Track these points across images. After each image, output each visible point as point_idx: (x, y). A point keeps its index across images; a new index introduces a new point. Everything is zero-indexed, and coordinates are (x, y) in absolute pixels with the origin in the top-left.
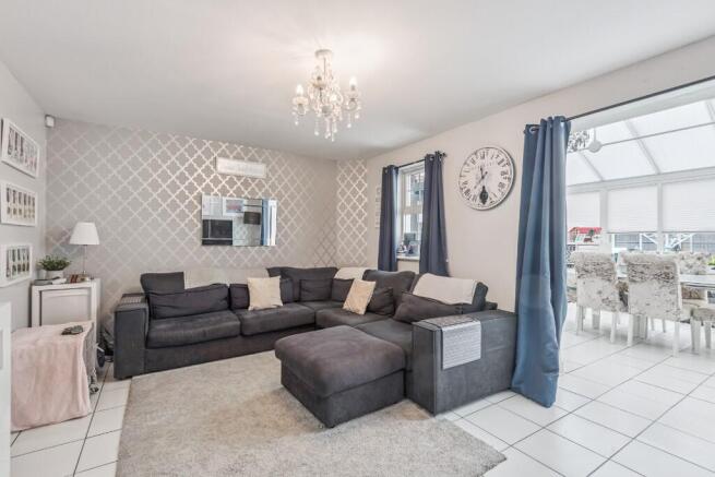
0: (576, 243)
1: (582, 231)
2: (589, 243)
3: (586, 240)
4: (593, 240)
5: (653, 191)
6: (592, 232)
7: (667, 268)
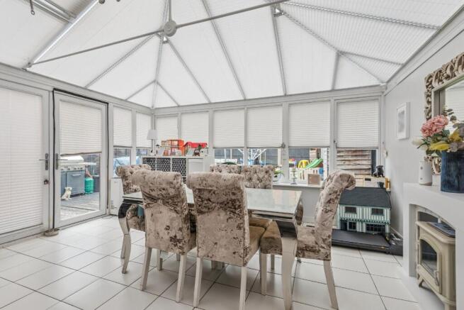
0: (187, 156)
1: (193, 145)
2: (197, 156)
3: (196, 154)
4: (201, 154)
5: (242, 113)
6: (201, 146)
7: (234, 194)
